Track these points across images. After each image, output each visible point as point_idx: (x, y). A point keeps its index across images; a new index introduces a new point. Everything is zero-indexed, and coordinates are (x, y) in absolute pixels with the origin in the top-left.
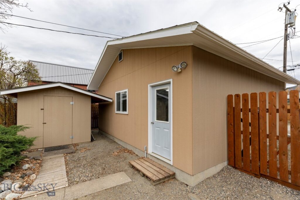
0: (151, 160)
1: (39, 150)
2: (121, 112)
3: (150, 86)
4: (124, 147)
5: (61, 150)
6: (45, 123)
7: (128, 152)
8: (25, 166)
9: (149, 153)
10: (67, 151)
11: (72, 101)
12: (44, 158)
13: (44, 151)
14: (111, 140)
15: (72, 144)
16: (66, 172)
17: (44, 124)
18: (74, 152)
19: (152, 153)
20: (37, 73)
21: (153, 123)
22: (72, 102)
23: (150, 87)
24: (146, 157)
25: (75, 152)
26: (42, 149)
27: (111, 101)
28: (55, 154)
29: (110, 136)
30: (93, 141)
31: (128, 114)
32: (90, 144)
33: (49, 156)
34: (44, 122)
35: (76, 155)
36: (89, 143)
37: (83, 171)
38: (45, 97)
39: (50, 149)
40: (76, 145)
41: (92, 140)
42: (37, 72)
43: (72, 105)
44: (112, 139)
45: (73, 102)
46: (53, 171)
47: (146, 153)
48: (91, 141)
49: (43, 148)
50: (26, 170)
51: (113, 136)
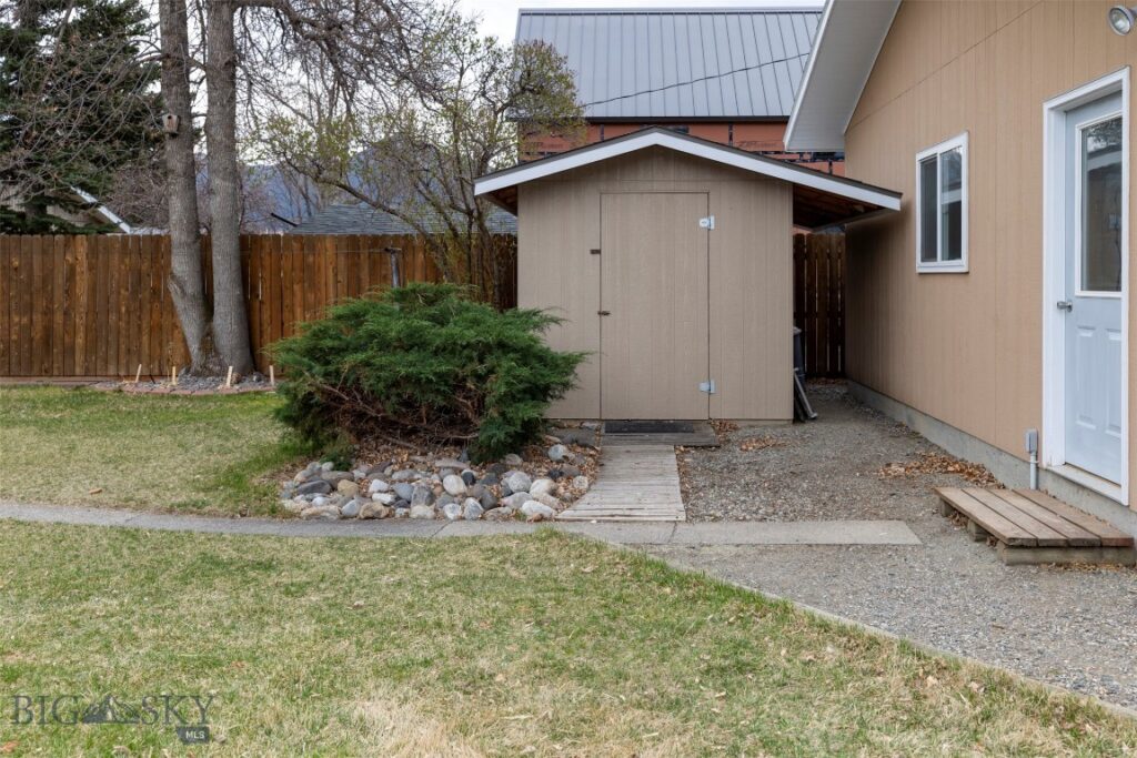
0: (1054, 497)
1: (587, 424)
2: (941, 265)
3: (1052, 109)
4: (945, 452)
5: (665, 436)
6: (606, 314)
7: (962, 471)
8: (557, 450)
9: (1044, 464)
10: (686, 440)
11: (708, 215)
12: (607, 448)
13: (603, 431)
14: (901, 425)
15: (709, 421)
16: (682, 492)
17: (603, 317)
18: (713, 443)
19: (1066, 467)
20: (569, 91)
21: (1066, 307)
22: (705, 220)
23: (1052, 114)
24: (1037, 487)
25: (718, 447)
26: (596, 425)
27: (893, 204)
28: (643, 442)
29: (896, 404)
30: (803, 422)
31: (967, 273)
32: (788, 430)
33: (621, 444)
34: (604, 309)
35: (721, 458)
36: (784, 426)
37: (743, 498)
38: (604, 196)
39: (625, 427)
40: (724, 426)
41: (800, 415)
42: (569, 86)
43: (709, 230)
44: (905, 422)
45: (712, 218)
46: (636, 483)
47: (1033, 467)
48: (791, 416)
49: (600, 420)
50: (558, 462)
51: (908, 406)
